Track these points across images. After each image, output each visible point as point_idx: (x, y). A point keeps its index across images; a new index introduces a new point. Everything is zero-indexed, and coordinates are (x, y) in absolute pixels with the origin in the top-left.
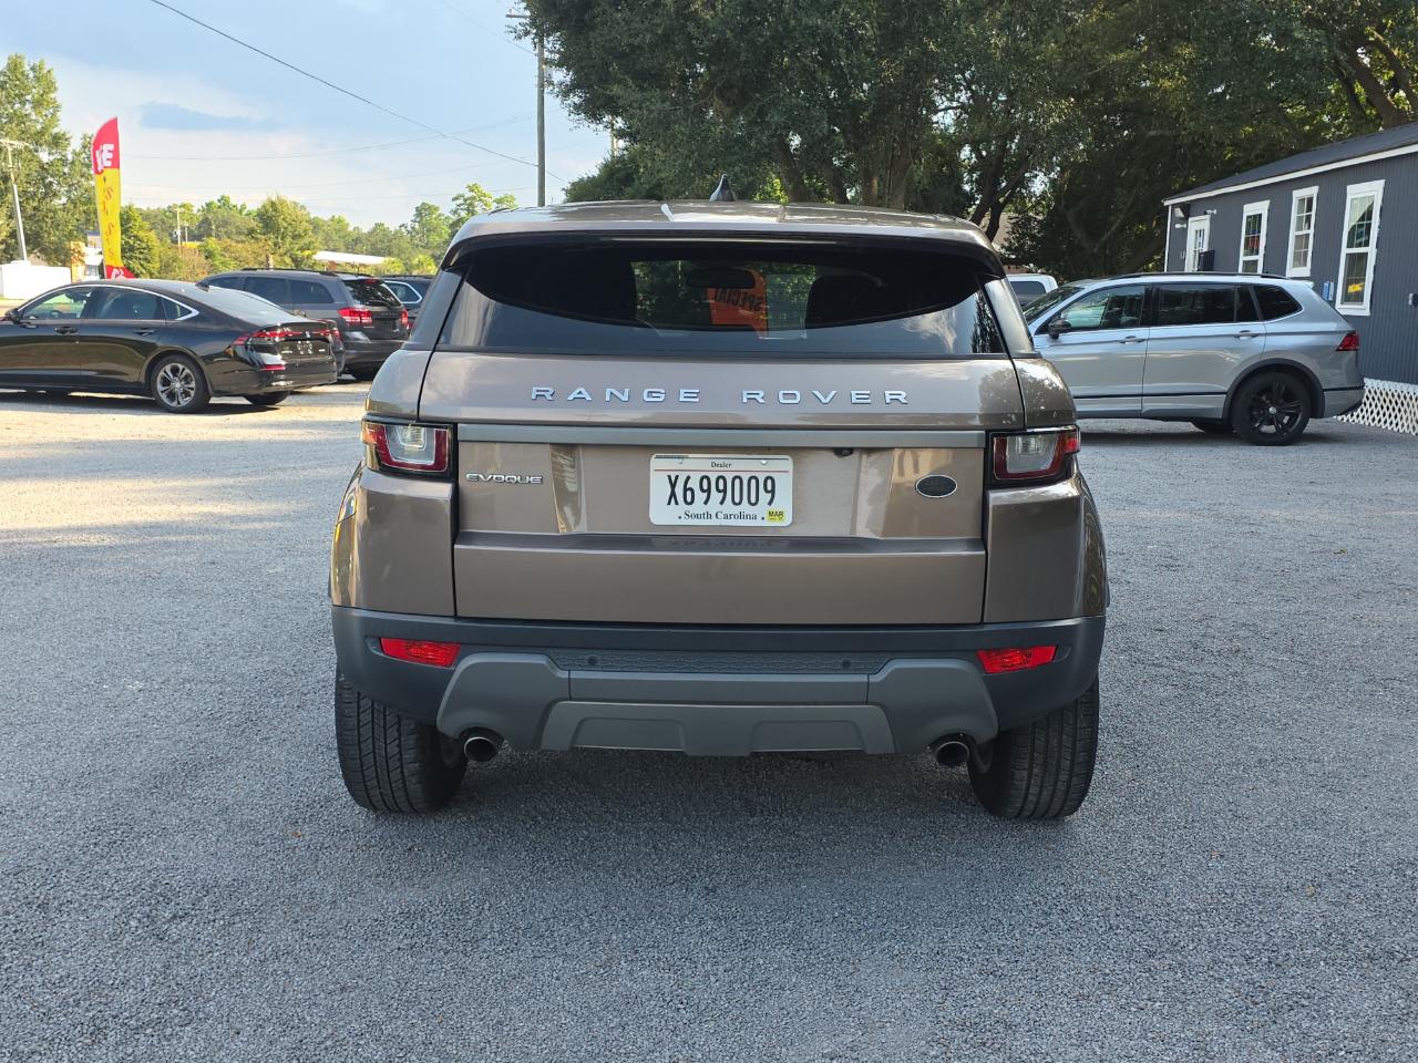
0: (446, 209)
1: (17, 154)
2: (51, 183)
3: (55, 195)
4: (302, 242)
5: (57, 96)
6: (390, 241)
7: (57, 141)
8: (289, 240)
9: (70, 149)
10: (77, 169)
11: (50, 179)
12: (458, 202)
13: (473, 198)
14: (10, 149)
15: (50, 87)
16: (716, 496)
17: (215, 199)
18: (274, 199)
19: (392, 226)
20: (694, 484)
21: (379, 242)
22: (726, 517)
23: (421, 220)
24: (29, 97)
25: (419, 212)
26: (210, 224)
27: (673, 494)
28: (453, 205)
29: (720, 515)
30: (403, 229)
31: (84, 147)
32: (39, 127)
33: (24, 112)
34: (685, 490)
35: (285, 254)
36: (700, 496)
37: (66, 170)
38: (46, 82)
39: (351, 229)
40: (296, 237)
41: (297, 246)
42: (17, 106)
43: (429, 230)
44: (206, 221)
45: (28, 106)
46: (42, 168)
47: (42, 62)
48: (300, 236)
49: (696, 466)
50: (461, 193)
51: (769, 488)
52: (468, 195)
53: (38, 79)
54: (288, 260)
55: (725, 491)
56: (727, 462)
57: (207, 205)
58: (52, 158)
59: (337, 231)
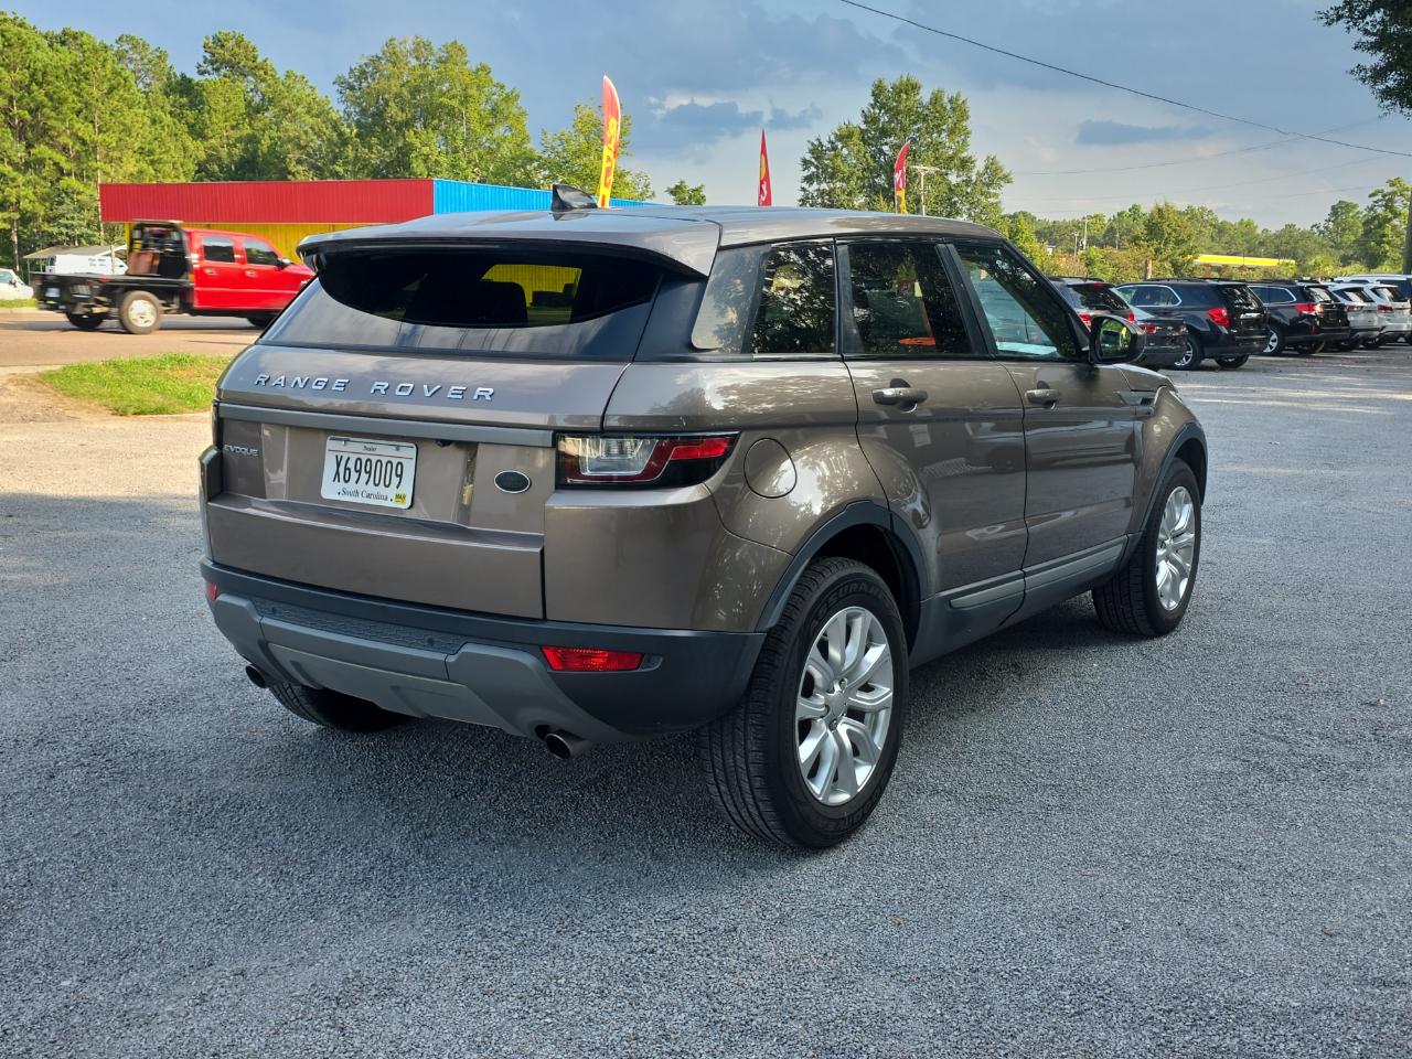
0: (1363, 205)
1: (929, 178)
2: (955, 202)
3: (957, 213)
4: (1184, 248)
5: (969, 124)
6: (1296, 243)
7: (965, 164)
8: (1171, 245)
9: (975, 171)
10: (978, 188)
11: (956, 199)
12: (1376, 198)
13: (1394, 193)
14: (923, 174)
15: (964, 116)
16: (364, 476)
17: (1126, 208)
18: (1162, 205)
19: (1303, 225)
20: (351, 465)
21: (1286, 244)
22: (369, 496)
23: (1336, 218)
24: (944, 127)
25: (1335, 211)
26: (1115, 233)
27: (337, 473)
28: (1370, 202)
29: (365, 494)
30: (1315, 229)
31: (987, 168)
32: (951, 152)
33: (940, 140)
34: (346, 469)
35: (1166, 259)
36: (354, 476)
37: (969, 190)
38: (960, 111)
39: (1259, 231)
40: (1178, 242)
41: (1179, 251)
42: (935, 135)
43: (1343, 230)
44: (1111, 230)
45: (943, 135)
46: (950, 189)
47: (958, 95)
48: (1183, 241)
49: (355, 449)
50: (1380, 188)
51: (399, 473)
52: (1388, 189)
53: (954, 109)
54: (1167, 265)
55: (370, 473)
56: (374, 446)
57: (1119, 215)
58: (959, 180)
59: (1243, 235)
